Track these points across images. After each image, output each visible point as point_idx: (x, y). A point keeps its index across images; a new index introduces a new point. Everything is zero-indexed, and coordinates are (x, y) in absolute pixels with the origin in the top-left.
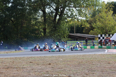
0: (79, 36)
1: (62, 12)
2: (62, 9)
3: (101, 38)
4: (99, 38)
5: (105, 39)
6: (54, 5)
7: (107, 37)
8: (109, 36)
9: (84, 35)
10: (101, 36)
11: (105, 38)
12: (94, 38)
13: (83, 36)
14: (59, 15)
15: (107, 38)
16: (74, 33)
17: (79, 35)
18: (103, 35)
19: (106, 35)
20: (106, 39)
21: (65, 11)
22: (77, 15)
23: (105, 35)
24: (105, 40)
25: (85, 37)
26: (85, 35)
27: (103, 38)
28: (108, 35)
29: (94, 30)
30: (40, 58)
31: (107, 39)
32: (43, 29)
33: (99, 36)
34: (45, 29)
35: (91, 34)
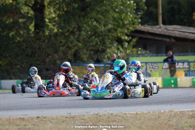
16: (157, 24)
17: (176, 30)
30: (18, 122)
32: (34, 8)
34: (39, 9)
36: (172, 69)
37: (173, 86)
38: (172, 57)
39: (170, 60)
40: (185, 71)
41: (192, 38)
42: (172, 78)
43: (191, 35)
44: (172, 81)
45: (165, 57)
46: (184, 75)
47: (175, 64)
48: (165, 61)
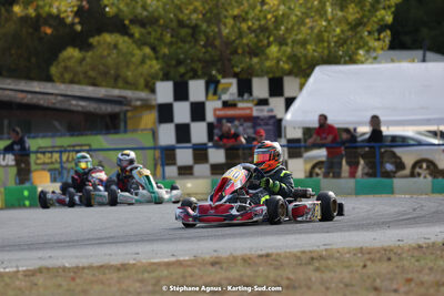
3: (182, 112)
4: (165, 113)
5: (210, 117)
7: (226, 104)
8: (241, 94)
9: (23, 85)
10: (181, 93)
11: (213, 108)
12: (117, 109)
13: (28, 99)
15: (230, 112)
18: (197, 89)
19: (217, 83)
20: (219, 119)
23: (212, 85)
24: (211, 127)
25: (43, 101)
26: (36, 86)
27: (198, 112)
28: (234, 89)
29: (94, 40)
31: (231, 119)
33: (164, 92)
35: (72, 82)
36: (23, 165)
37: (27, 203)
38: (21, 142)
39: (16, 147)
40: (50, 170)
41: (25, 101)
42: (23, 186)
43: (20, 95)
44: (26, 193)
45: (8, 142)
46: (49, 179)
47: (28, 155)
48: (8, 150)
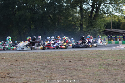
0: (114, 31)
1: (98, 8)
2: (98, 6)
6: (90, 1)
14: (94, 11)
16: (110, 29)
21: (101, 8)
22: (114, 11)
32: (80, 25)
34: (81, 25)
